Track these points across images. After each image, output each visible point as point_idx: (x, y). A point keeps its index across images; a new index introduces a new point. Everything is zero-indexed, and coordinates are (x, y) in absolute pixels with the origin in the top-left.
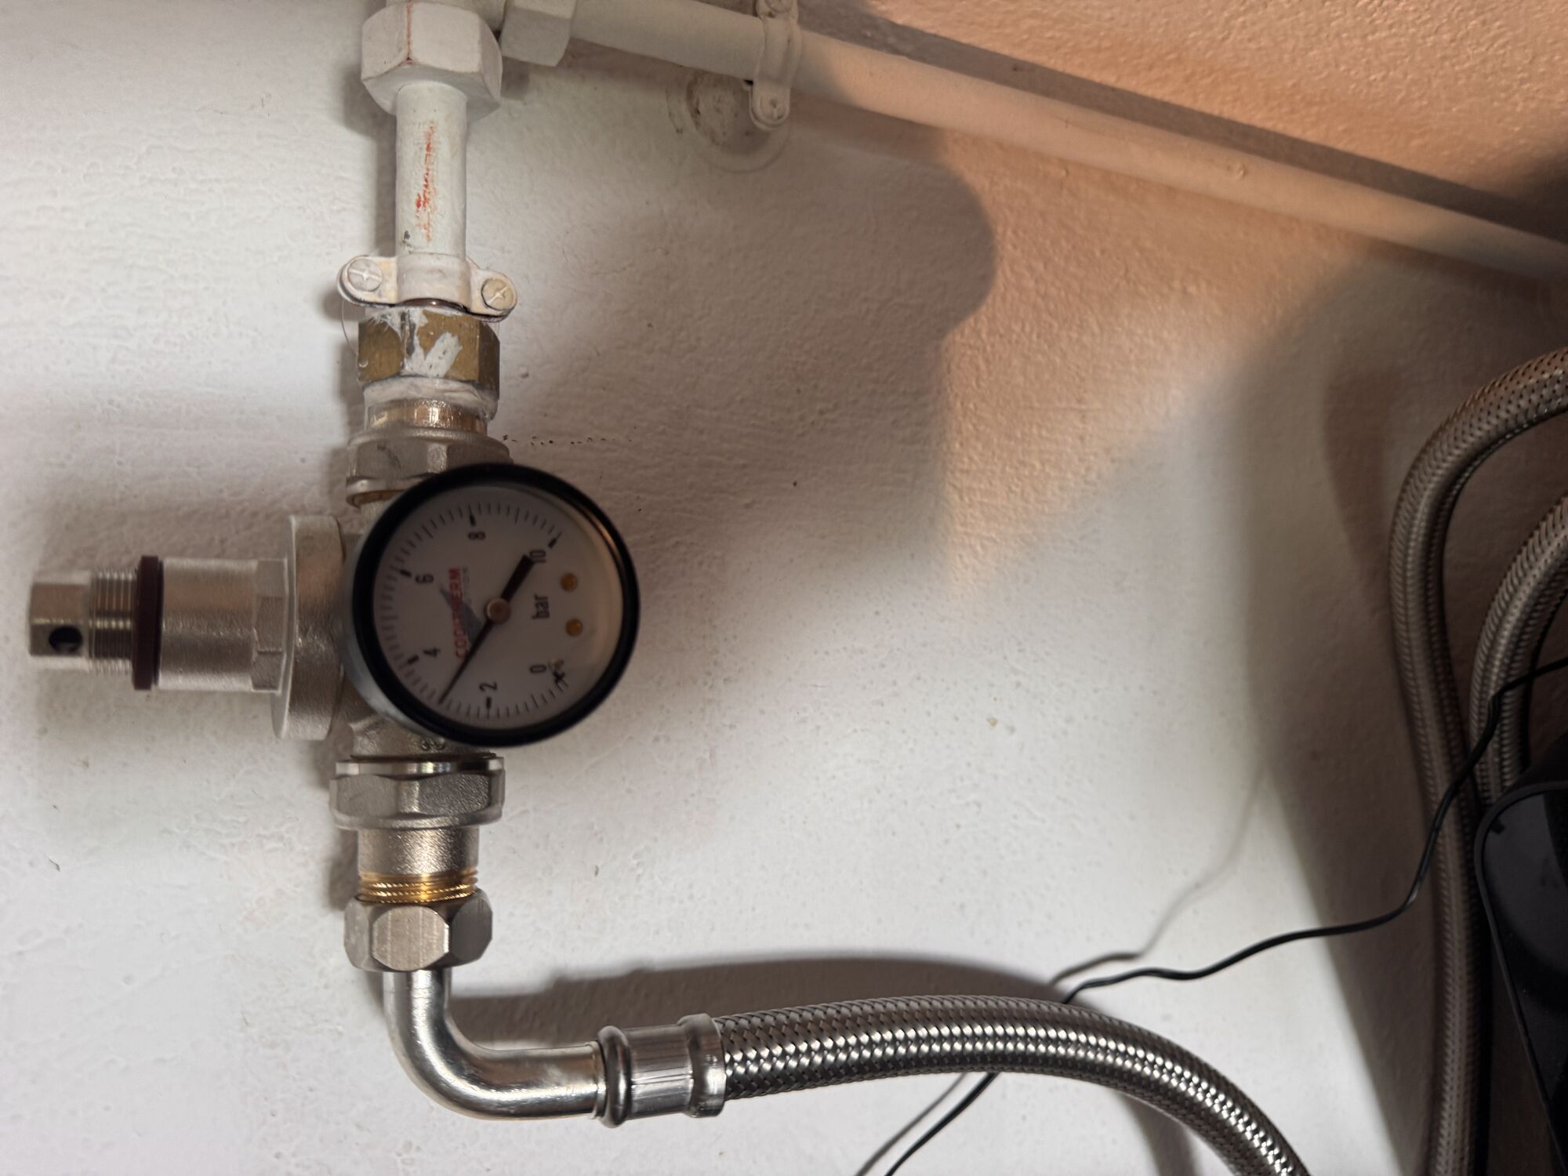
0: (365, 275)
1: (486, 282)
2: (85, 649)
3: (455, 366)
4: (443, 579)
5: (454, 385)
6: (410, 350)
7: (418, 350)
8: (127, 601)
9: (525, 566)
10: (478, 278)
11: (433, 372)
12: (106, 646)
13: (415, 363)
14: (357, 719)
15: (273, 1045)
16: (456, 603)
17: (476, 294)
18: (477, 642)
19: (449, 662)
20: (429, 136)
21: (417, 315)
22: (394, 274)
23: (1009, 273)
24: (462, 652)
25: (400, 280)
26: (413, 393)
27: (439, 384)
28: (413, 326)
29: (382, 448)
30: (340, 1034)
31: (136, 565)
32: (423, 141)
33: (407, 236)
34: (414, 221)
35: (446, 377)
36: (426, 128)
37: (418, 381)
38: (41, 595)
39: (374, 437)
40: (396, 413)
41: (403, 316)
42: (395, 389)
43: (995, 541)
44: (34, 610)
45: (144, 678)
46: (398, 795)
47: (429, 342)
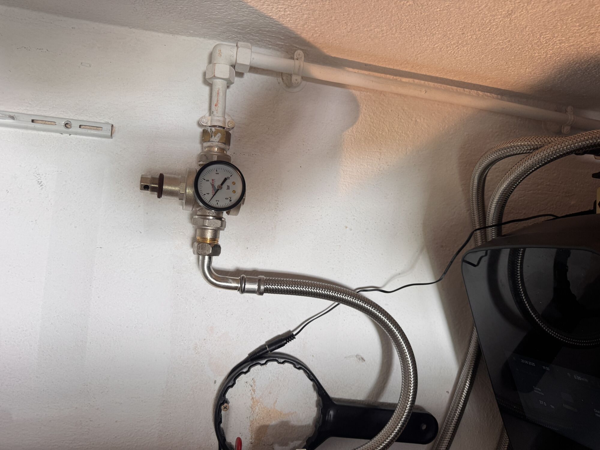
0: (204, 120)
1: (229, 121)
2: (149, 189)
3: (220, 140)
4: (211, 181)
5: (220, 144)
6: (212, 136)
7: (213, 136)
8: (157, 182)
9: (225, 180)
10: (227, 120)
11: (216, 141)
12: (153, 190)
13: (213, 139)
14: (198, 208)
15: (179, 273)
16: (213, 186)
17: (227, 124)
18: (216, 193)
19: (211, 195)
20: (218, 91)
21: (213, 129)
22: (210, 120)
23: (363, 117)
24: (213, 194)
25: (211, 121)
26: (212, 145)
27: (217, 143)
28: (212, 131)
29: (205, 156)
30: (192, 273)
31: (159, 175)
32: (217, 92)
33: (213, 112)
34: (214, 109)
35: (218, 142)
36: (218, 90)
37: (213, 143)
38: (143, 179)
39: (204, 153)
40: (208, 148)
41: (211, 129)
42: (208, 144)
43: (352, 184)
44: (141, 182)
45: (159, 196)
46: (204, 222)
47: (216, 134)
